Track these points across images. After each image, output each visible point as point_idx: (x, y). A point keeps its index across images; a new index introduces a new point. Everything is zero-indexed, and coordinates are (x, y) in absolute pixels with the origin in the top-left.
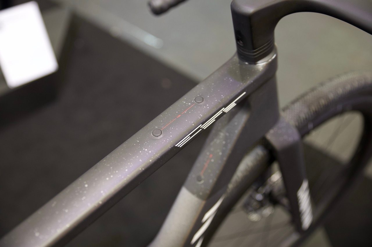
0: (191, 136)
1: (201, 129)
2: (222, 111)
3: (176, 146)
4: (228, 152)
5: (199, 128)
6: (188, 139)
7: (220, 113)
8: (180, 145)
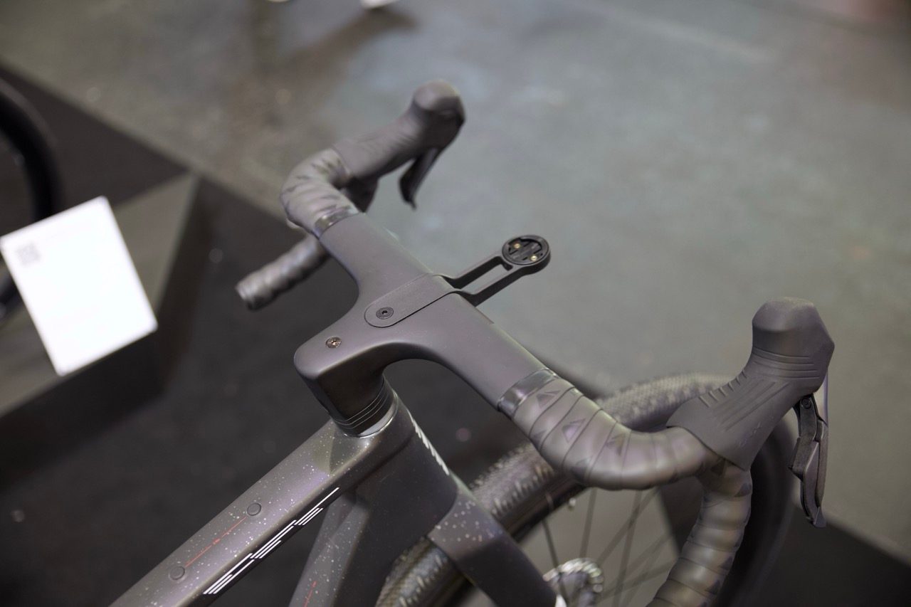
0: (233, 573)
1: (253, 561)
2: (293, 525)
3: (205, 593)
4: (340, 577)
5: (249, 560)
6: (227, 578)
7: (289, 528)
8: (214, 589)
